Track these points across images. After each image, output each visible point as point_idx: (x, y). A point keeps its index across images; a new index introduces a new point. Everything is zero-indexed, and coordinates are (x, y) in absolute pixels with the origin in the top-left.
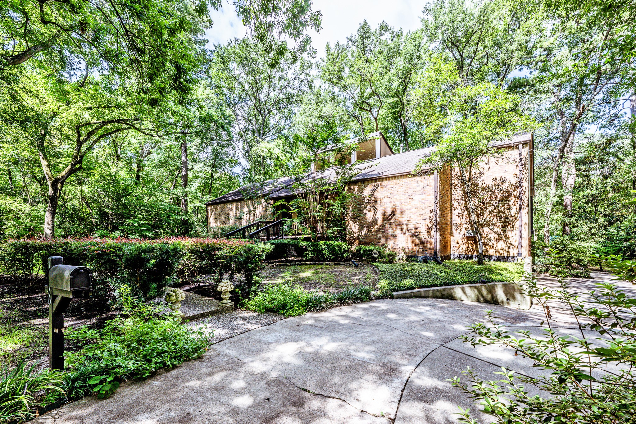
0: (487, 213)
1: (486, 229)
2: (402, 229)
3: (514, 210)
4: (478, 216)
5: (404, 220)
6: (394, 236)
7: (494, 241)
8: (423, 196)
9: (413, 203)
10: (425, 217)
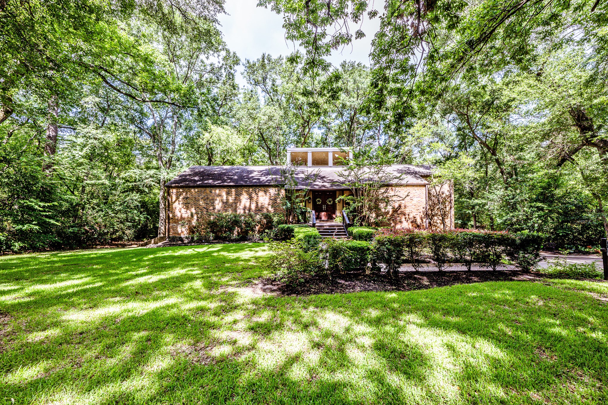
0: (436, 209)
1: (436, 218)
2: (405, 218)
3: (448, 209)
4: (432, 210)
5: (407, 211)
6: (401, 222)
7: (439, 224)
8: (419, 199)
9: (413, 202)
10: (420, 211)
